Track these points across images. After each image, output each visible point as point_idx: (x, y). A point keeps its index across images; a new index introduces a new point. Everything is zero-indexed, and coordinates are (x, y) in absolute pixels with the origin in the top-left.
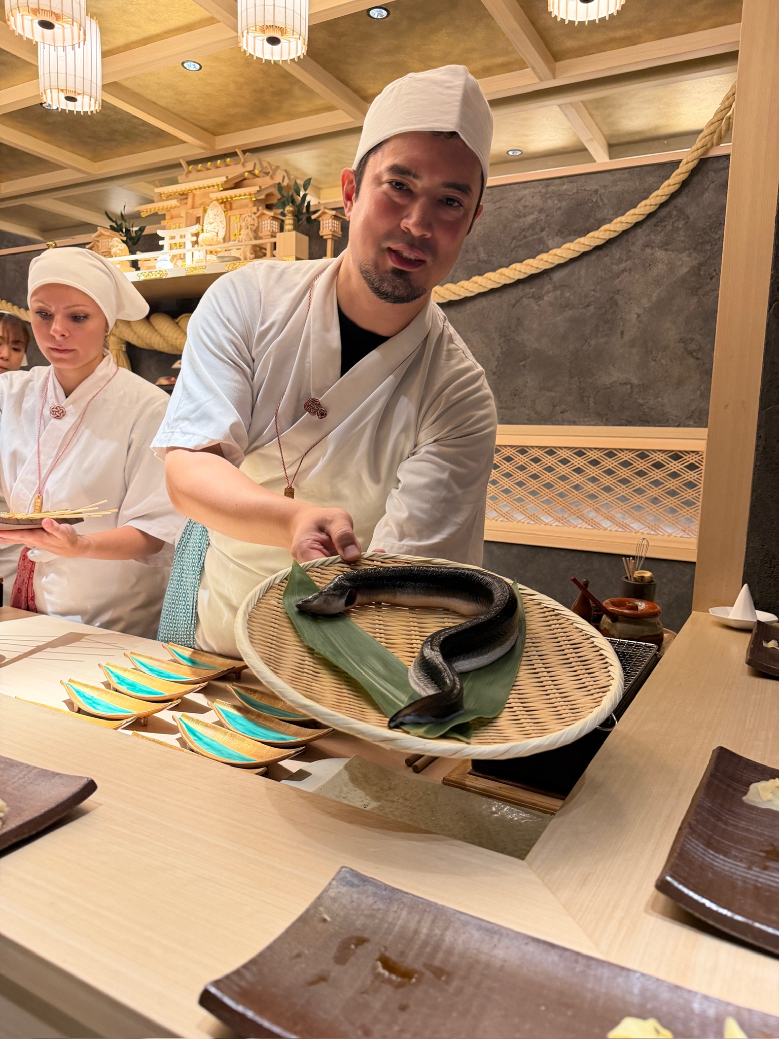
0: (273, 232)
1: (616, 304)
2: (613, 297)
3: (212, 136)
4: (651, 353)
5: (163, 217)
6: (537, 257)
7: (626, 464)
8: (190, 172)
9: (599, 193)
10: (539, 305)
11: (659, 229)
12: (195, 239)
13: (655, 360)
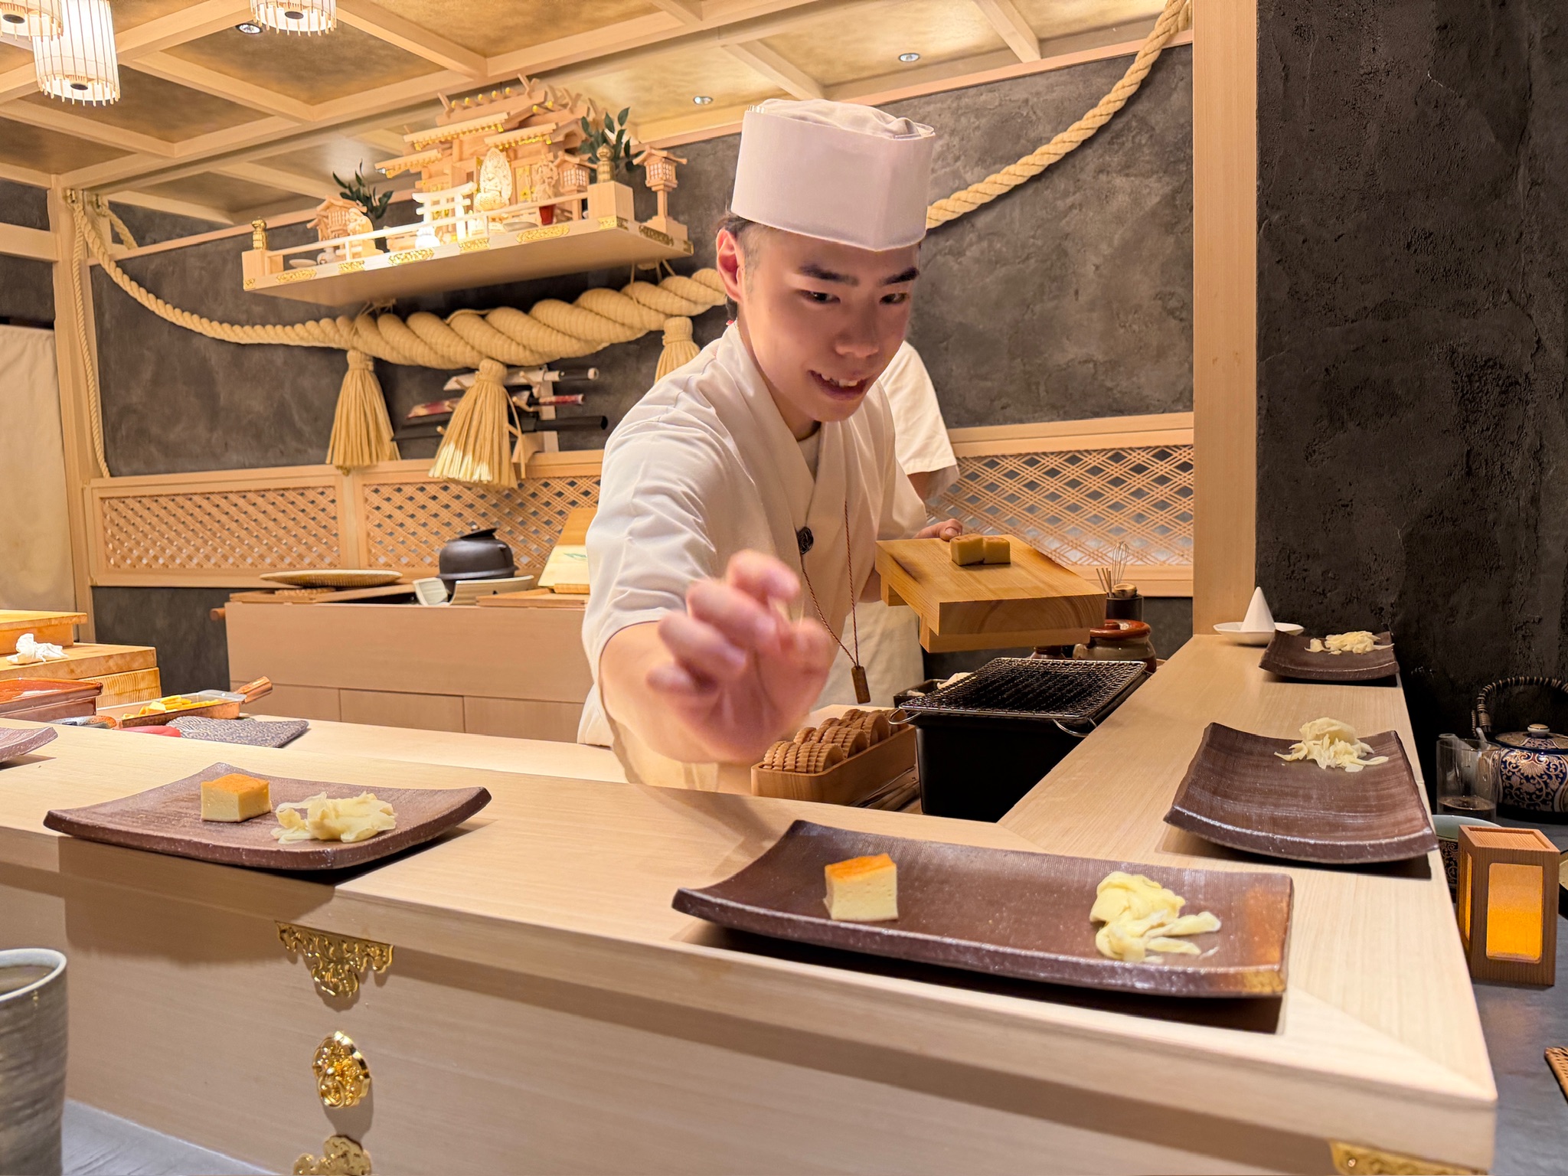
0: (579, 186)
1: (1065, 253)
2: (1060, 245)
3: (483, 58)
4: (1119, 318)
5: (418, 175)
6: (952, 197)
7: (1095, 471)
8: (452, 110)
9: (1030, 103)
10: (960, 263)
11: (1116, 147)
12: (468, 202)
13: (1124, 326)
